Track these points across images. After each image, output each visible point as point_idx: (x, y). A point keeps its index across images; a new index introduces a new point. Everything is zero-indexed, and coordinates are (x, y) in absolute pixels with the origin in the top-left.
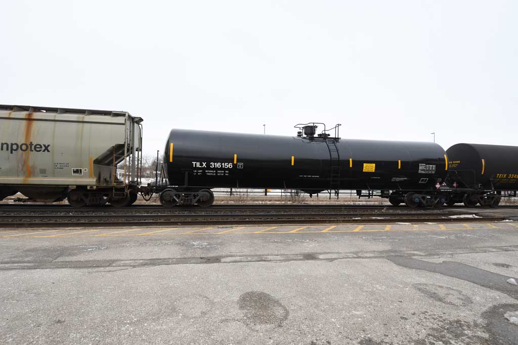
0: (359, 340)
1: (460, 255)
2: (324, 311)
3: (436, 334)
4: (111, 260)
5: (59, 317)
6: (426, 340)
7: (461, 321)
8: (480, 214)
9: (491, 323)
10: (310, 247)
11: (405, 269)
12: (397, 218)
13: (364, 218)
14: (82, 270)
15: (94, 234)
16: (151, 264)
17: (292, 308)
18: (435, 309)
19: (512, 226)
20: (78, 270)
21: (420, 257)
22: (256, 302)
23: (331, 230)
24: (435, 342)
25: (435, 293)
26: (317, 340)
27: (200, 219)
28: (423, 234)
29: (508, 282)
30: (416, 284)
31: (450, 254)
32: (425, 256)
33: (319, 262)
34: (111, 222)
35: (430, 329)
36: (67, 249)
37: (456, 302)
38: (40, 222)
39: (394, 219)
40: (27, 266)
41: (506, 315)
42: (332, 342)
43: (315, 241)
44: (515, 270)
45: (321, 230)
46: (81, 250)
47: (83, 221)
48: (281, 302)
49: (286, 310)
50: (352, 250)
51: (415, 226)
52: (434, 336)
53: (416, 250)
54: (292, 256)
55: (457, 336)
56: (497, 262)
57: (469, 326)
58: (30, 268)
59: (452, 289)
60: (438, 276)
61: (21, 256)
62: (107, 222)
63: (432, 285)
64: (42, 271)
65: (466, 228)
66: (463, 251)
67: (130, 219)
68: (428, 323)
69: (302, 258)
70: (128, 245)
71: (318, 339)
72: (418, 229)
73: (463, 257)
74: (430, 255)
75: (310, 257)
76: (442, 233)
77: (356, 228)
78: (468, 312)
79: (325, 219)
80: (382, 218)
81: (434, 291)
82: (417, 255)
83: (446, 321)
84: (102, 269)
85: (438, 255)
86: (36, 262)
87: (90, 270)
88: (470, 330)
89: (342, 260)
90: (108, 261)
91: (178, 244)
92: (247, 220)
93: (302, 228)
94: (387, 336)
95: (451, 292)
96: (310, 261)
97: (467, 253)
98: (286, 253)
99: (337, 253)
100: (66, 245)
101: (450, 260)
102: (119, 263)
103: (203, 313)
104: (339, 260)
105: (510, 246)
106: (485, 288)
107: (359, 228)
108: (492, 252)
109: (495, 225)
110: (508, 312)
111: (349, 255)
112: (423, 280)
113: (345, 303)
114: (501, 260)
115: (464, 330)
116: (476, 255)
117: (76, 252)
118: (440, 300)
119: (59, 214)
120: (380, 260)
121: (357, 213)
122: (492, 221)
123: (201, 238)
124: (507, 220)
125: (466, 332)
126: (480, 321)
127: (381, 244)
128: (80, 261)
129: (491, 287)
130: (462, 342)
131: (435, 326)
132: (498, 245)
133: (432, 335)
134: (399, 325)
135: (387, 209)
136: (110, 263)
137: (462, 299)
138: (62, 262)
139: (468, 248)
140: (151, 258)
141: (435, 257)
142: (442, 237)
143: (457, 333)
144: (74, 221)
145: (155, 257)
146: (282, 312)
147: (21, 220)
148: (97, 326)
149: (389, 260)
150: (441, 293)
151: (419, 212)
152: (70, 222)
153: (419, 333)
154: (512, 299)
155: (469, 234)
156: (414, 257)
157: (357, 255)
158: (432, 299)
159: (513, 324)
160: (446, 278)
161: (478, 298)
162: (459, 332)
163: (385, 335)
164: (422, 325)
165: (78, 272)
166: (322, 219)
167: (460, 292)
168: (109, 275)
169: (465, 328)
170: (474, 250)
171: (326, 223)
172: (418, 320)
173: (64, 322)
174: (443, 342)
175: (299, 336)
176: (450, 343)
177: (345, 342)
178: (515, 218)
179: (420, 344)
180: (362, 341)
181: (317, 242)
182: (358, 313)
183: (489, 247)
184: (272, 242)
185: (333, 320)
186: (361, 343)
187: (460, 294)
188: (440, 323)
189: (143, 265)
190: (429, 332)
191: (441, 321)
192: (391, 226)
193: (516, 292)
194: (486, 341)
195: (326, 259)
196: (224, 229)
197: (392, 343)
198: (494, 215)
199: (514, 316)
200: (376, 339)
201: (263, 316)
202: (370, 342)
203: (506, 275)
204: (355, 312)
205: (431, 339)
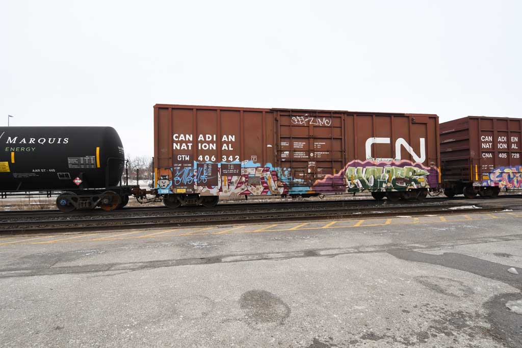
0: (361, 335)
1: (461, 246)
2: (326, 307)
3: (438, 326)
4: (109, 264)
5: (58, 324)
6: (429, 332)
7: (463, 312)
8: (480, 205)
9: (493, 313)
10: (311, 243)
11: (406, 262)
12: (397, 212)
13: (364, 213)
14: (80, 275)
15: (92, 239)
16: (150, 267)
17: (294, 305)
18: (437, 301)
19: (512, 216)
20: (76, 275)
21: (421, 250)
22: (257, 301)
23: (333, 226)
24: (437, 334)
25: (436, 285)
26: (319, 336)
27: (200, 220)
28: (424, 227)
29: (508, 272)
30: (418, 277)
31: (451, 246)
32: (426, 248)
33: (320, 258)
34: (110, 225)
35: (432, 321)
36: (65, 254)
37: (458, 293)
38: (37, 228)
39: (394, 212)
40: (24, 273)
41: (507, 305)
42: (334, 338)
43: (316, 237)
44: (516, 259)
45: (322, 226)
46: (79, 255)
47: (81, 226)
48: (283, 299)
49: (287, 307)
50: (353, 245)
51: (415, 218)
52: (436, 328)
53: (417, 243)
54: (293, 253)
55: (459, 327)
56: (497, 252)
57: (470, 317)
58: (27, 275)
59: (454, 281)
60: (439, 268)
61: (18, 263)
62: (106, 225)
63: (433, 277)
64: (40, 277)
65: (467, 219)
66: (463, 242)
67: (129, 222)
68: (430, 316)
69: (302, 254)
70: (127, 248)
71: (320, 335)
72: (418, 221)
73: (464, 248)
74: (431, 247)
75: (311, 253)
76: (443, 225)
77: (357, 222)
78: (469, 303)
79: (325, 215)
80: (383, 212)
81: (435, 283)
82: (418, 248)
83: (448, 313)
84: (101, 273)
85: (438, 247)
86: (33, 269)
87: (89, 274)
88: (472, 321)
89: (342, 255)
90: (106, 265)
91: (177, 245)
92: (248, 218)
93: (302, 225)
94: (390, 329)
95: (452, 283)
96: (312, 258)
97: (468, 244)
98: (287, 251)
99: (338, 249)
100: (63, 251)
101: (451, 251)
102: (117, 267)
103: (205, 314)
104: (340, 255)
105: (510, 236)
106: (485, 278)
107: (360, 222)
108: (492, 242)
109: (495, 215)
110: (510, 301)
111: (350, 250)
112: (424, 273)
113: (347, 299)
114: (502, 250)
115: (467, 321)
116: (476, 246)
117: (74, 257)
118: (442, 291)
119: (56, 220)
120: (381, 254)
121: (357, 208)
122: (492, 211)
123: (201, 238)
124: (507, 210)
125: (468, 323)
126: (482, 311)
127: (382, 237)
128: (78, 266)
129: (492, 277)
130: (463, 332)
131: (437, 318)
132: (498, 235)
133: (434, 327)
134: (401, 319)
135: (387, 203)
136: (109, 267)
137: (463, 290)
138: (61, 267)
139: (468, 239)
140: (150, 260)
141: (436, 249)
142: (443, 229)
143: (459, 324)
144: (72, 226)
145: (154, 260)
146: (283, 309)
147: (18, 227)
148: (97, 331)
149: (390, 253)
150: (443, 284)
151: (419, 205)
152: (68, 227)
153: (421, 326)
154: (513, 288)
155: (468, 225)
156: (415, 250)
157: (358, 250)
158: (434, 291)
159: (515, 313)
160: (447, 270)
161: (479, 289)
162: (461, 323)
163: (387, 329)
164: (424, 317)
165: (76, 278)
166: (322, 215)
167: (461, 283)
168: (108, 279)
169: (467, 318)
170: (474, 241)
171: (327, 219)
172: (420, 313)
173: (63, 328)
174: (446, 334)
175: (301, 333)
176: (453, 335)
177: (347, 337)
178: (515, 208)
179: (423, 337)
180: (364, 335)
181: (317, 238)
182: (360, 308)
183: (489, 237)
184: (273, 240)
185: (335, 316)
186: (364, 338)
187: (462, 285)
188: (442, 315)
189: (142, 268)
190: (431, 324)
191: (443, 313)
192: (391, 219)
193: (517, 281)
194: (488, 331)
195: (327, 255)
196: (224, 229)
197: (394, 336)
198: (493, 205)
199: (515, 305)
200: (378, 333)
201: (265, 314)
202: (372, 336)
203: (507, 264)
204: (356, 307)
205: (433, 331)
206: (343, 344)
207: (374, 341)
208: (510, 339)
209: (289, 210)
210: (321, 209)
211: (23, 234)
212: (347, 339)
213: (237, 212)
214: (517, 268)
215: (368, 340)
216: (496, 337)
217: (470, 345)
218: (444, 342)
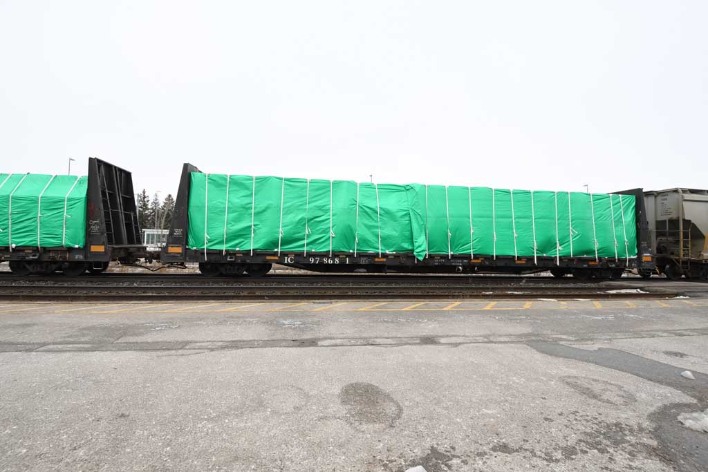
0: (491, 446)
1: (621, 340)
2: (447, 408)
3: (589, 440)
4: (184, 342)
5: (123, 410)
6: (577, 447)
7: (621, 424)
8: (647, 288)
9: (660, 427)
10: (428, 328)
11: (550, 358)
12: (538, 293)
13: (497, 292)
14: (149, 353)
15: (164, 310)
16: (232, 347)
17: (407, 404)
18: (588, 408)
19: (688, 304)
20: (144, 353)
21: (569, 343)
22: (361, 395)
23: (456, 307)
24: (588, 450)
25: (588, 389)
26: (438, 444)
27: (292, 293)
28: (574, 314)
29: (682, 376)
30: (564, 377)
31: (607, 339)
32: (575, 341)
33: (440, 347)
34: (184, 294)
35: (581, 433)
36: (131, 327)
37: (614, 399)
38: (99, 294)
39: (535, 293)
40: (84, 348)
41: (680, 418)
42: (457, 447)
43: (435, 321)
44: (693, 360)
45: (443, 308)
47: (151, 294)
48: (393, 396)
49: (399, 406)
50: (482, 333)
51: (562, 303)
52: (587, 443)
53: (564, 334)
54: (405, 339)
55: (616, 443)
56: (667, 350)
57: (631, 431)
58: (87, 350)
59: (612, 384)
60: (592, 367)
61: (77, 336)
62: (179, 295)
63: (584, 378)
64: (102, 353)
65: (628, 306)
66: (625, 335)
67: (207, 292)
68: (579, 427)
69: (418, 341)
70: (204, 323)
71: (440, 443)
72: (566, 307)
73: (625, 343)
74: (583, 340)
75: (429, 340)
76: (597, 313)
77: (487, 305)
78: (630, 413)
79: (446, 294)
80: (520, 293)
81: (586, 385)
82: (565, 340)
83: (602, 424)
84: (173, 352)
85: (592, 340)
86: (93, 343)
87: (159, 353)
88: (634, 436)
89: (468, 345)
90: (180, 343)
91: (264, 323)
92: (350, 293)
93: (417, 305)
94: (527, 441)
95: (609, 387)
96: (429, 346)
97: (630, 338)
98: (398, 336)
99: (463, 336)
100: (130, 323)
101: (608, 346)
102: (193, 345)
103: (297, 409)
104: (465, 345)
105: (686, 330)
106: (652, 383)
107: (491, 305)
108: (662, 336)
109: (666, 303)
110: (683, 413)
111: (477, 338)
112: (573, 372)
113: (474, 400)
114: (674, 347)
115: (626, 435)
117: (141, 330)
118: (595, 397)
119: (121, 285)
120: (520, 345)
121: (488, 286)
122: (661, 297)
123: (292, 316)
124: (681, 297)
125: (628, 438)
126: (646, 424)
127: (518, 325)
128: (147, 343)
129: (661, 382)
130: (622, 450)
131: (588, 430)
132: (669, 329)
133: (584, 442)
134: (543, 429)
135: (527, 282)
136: (184, 345)
137: (623, 397)
138: (125, 343)
139: (631, 332)
140: (231, 339)
141: (589, 342)
142: (598, 318)
143: (616, 439)
144: (140, 293)
145: (236, 339)
147: (76, 292)
148: (168, 422)
149: (528, 345)
150: (597, 388)
151: (567, 286)
152: (134, 295)
153: (568, 439)
154: (688, 397)
155: (631, 313)
156: (561, 343)
157: (488, 339)
158: (584, 395)
159: (689, 429)
160: (601, 369)
161: (644, 396)
162: (619, 438)
163: (524, 440)
164: (572, 428)
165: (144, 356)
166: (443, 294)
167: (620, 388)
168: (182, 360)
169: (627, 432)
171: (448, 298)
172: (566, 422)
173: (128, 416)
174: (599, 450)
175: (416, 439)
176: (608, 452)
177: (473, 447)
178: (692, 294)
179: (569, 453)
180: (495, 446)
181: (437, 322)
182: (490, 412)
183: (658, 331)
184: (381, 322)
185: (458, 420)
186: (494, 449)
187: (620, 390)
188: (595, 427)
189: (223, 348)
190: (580, 437)
191: (596, 424)
192: (531, 303)
193: (693, 387)
194: (654, 449)
195: (449, 344)
196: (320, 305)
197: (534, 450)
198: (664, 289)
199: (690, 419)
200: (512, 445)
201: (371, 413)
202: (505, 448)
203: (680, 366)
204: (485, 411)
205: (583, 446)
206: (468, 456)
207: (507, 454)
208: (682, 462)
209: (402, 286)
210: (442, 286)
211: (82, 301)
212: (473, 450)
213: (338, 285)
214: (693, 372)
215: (500, 453)
216: (664, 457)
217: (630, 466)
218: (597, 461)
